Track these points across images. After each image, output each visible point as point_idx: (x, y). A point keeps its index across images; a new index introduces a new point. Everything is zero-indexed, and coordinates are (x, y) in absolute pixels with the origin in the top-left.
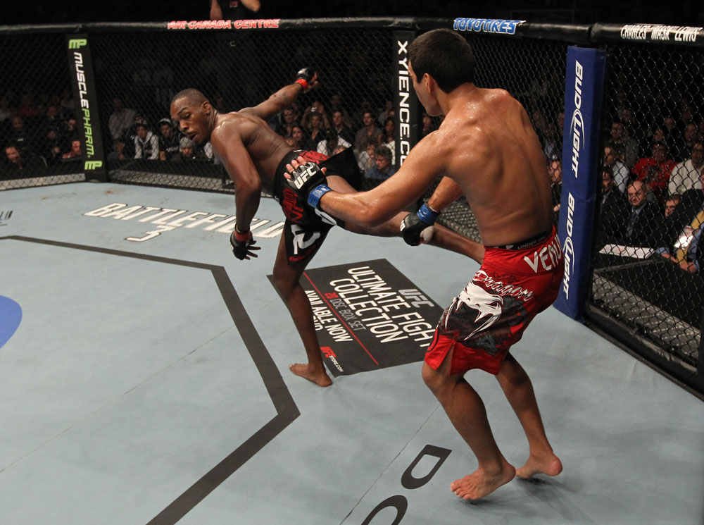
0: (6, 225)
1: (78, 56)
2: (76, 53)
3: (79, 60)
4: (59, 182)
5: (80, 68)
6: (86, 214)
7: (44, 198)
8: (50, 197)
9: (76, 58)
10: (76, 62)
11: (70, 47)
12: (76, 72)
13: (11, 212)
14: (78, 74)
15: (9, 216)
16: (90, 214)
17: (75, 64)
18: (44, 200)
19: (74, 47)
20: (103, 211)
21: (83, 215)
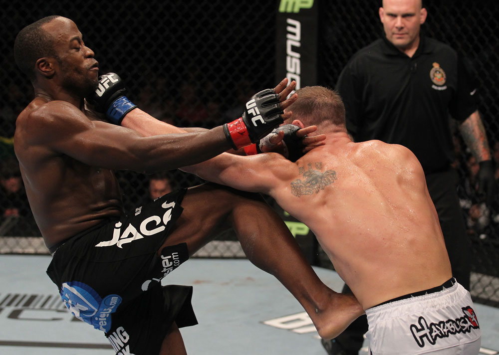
1: (294, 26)
2: (290, 21)
3: (294, 34)
4: (227, 254)
5: (294, 49)
6: (268, 323)
8: (208, 282)
9: (290, 29)
10: (289, 36)
11: (282, 9)
12: (286, 55)
14: (288, 59)
16: (276, 323)
17: (286, 39)
19: (289, 10)
20: (299, 320)
21: (262, 323)
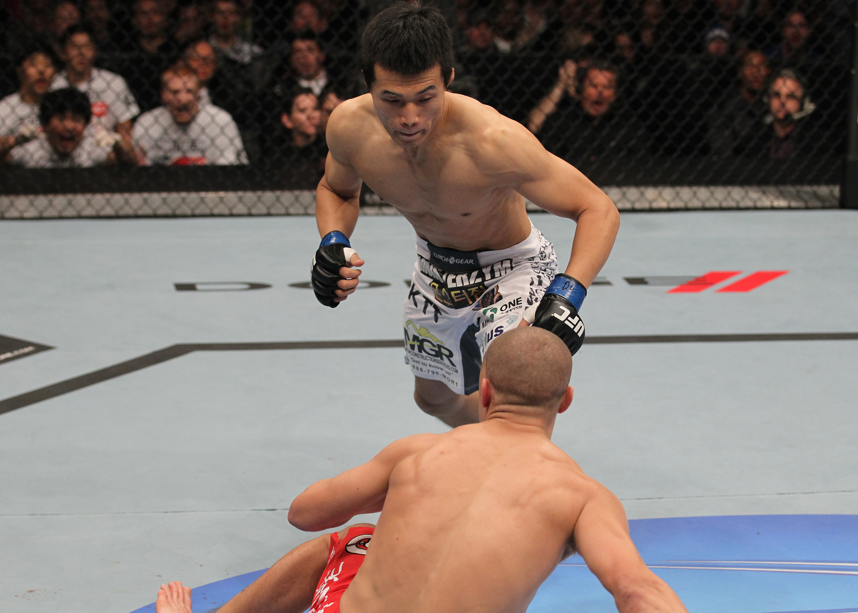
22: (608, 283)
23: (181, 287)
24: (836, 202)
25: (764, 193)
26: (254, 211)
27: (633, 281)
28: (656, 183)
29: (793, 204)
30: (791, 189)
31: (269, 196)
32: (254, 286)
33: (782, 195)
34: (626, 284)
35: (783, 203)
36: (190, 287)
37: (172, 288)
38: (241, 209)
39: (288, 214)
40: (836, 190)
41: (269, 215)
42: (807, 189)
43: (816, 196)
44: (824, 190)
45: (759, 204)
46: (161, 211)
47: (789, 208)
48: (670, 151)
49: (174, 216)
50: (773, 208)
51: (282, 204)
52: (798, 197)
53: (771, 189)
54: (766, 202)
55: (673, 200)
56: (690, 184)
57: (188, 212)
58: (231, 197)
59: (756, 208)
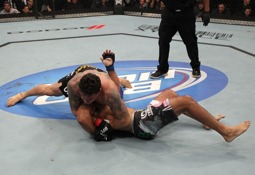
0: (229, 40)
7: (248, 32)
13: (232, 35)
15: (231, 37)
18: (248, 33)
22: (77, 28)
23: (8, 33)
24: (113, 14)
25: (101, 13)
26: (20, 21)
27: (81, 28)
28: (84, 13)
29: (106, 15)
30: (106, 12)
31: (22, 18)
32: (20, 32)
33: (104, 13)
34: (80, 29)
35: (104, 15)
36: (10, 33)
37: (7, 33)
38: (18, 20)
39: (25, 21)
40: (113, 12)
41: (22, 21)
42: (108, 12)
43: (110, 13)
44: (111, 12)
45: (101, 15)
46: (4, 21)
47: (105, 15)
48: (86, 7)
49: (6, 22)
50: (103, 15)
51: (24, 19)
52: (107, 14)
53: (102, 12)
54: (102, 15)
55: (87, 15)
56: (90, 12)
57: (9, 21)
58: (16, 19)
59: (100, 16)
